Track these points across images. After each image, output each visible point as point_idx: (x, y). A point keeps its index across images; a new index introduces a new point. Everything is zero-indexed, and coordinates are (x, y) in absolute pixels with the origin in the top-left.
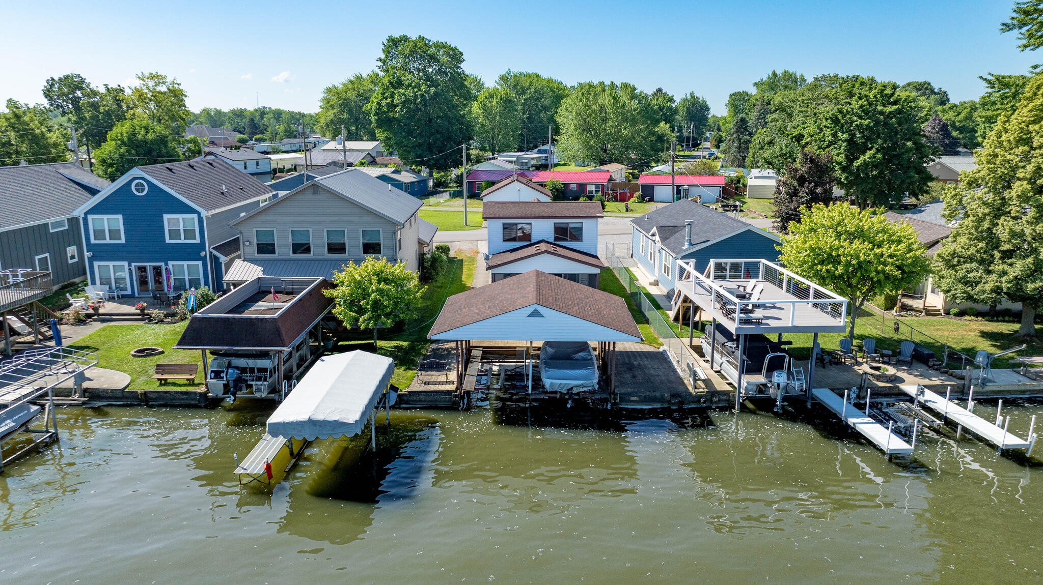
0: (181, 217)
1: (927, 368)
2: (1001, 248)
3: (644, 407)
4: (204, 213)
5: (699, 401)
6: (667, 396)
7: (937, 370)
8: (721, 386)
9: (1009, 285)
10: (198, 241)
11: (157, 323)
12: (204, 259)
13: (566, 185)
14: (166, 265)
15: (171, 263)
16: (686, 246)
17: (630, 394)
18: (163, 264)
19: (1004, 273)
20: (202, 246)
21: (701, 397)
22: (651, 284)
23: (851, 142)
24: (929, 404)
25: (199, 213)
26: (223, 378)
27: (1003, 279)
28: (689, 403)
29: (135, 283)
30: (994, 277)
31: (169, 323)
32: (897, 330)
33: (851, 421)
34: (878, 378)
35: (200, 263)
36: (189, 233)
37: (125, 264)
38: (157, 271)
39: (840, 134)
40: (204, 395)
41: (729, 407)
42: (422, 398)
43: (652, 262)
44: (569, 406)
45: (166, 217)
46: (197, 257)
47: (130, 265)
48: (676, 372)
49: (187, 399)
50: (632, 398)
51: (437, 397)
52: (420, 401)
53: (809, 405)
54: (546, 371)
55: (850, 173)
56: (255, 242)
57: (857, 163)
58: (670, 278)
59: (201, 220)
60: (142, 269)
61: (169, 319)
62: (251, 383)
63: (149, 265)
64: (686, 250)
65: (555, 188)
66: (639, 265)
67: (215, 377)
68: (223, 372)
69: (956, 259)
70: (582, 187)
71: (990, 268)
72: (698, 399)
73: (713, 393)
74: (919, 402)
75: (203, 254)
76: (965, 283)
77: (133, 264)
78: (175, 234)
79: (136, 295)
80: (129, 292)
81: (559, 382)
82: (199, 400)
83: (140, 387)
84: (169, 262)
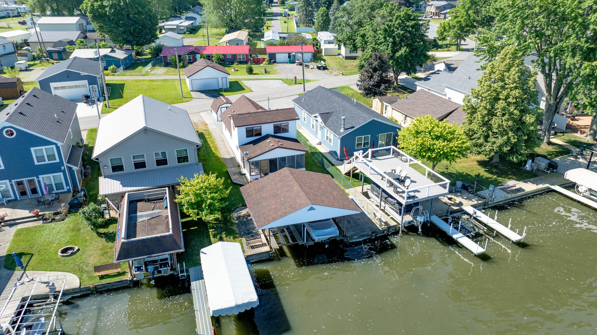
0: (43, 148)
1: (467, 192)
2: (493, 131)
3: (360, 240)
4: (60, 144)
5: (384, 232)
6: (370, 233)
7: (472, 194)
8: (393, 223)
9: (497, 149)
10: (58, 160)
11: (51, 222)
12: (64, 172)
13: (225, 55)
14: (38, 178)
15: (41, 177)
16: (342, 130)
17: (354, 236)
18: (35, 178)
19: (494, 143)
20: (61, 163)
21: (385, 230)
22: (317, 144)
23: (394, 43)
24: (478, 218)
25: (56, 144)
26: (143, 270)
27: (495, 145)
28: (379, 234)
29: (16, 192)
30: (490, 144)
31: (59, 220)
32: (447, 169)
33: (455, 236)
34: (453, 205)
35: (61, 174)
36: (51, 157)
37: (7, 181)
38: (31, 182)
39: (388, 38)
40: (132, 281)
41: (396, 233)
42: (254, 257)
43: (315, 130)
44: (326, 247)
45: (32, 149)
46: (60, 171)
47: (10, 181)
48: (366, 214)
49: (121, 284)
50: (355, 237)
51: (261, 256)
52: (253, 259)
53: (429, 225)
54: (314, 232)
55: (394, 60)
56: (110, 166)
57: (398, 54)
58: (332, 145)
59: (58, 148)
60: (19, 184)
61: (58, 217)
62: (160, 269)
63: (25, 180)
64: (343, 133)
65: (219, 58)
66: (302, 127)
67: (138, 270)
68: (142, 266)
69: (471, 133)
70: (234, 56)
71: (488, 140)
72: (383, 231)
73: (389, 227)
74: (474, 217)
75: (63, 168)
76: (477, 146)
77: (13, 181)
78: (41, 158)
79: (19, 198)
80: (13, 197)
81: (322, 237)
82: (129, 284)
83: (90, 283)
84: (40, 176)
